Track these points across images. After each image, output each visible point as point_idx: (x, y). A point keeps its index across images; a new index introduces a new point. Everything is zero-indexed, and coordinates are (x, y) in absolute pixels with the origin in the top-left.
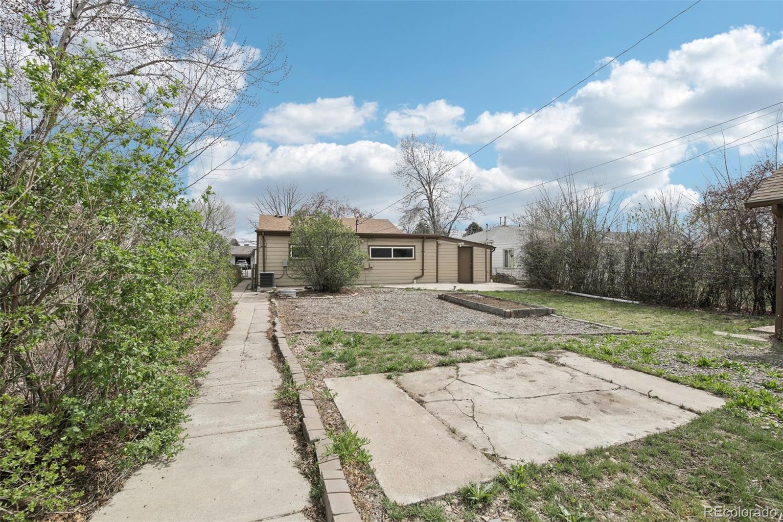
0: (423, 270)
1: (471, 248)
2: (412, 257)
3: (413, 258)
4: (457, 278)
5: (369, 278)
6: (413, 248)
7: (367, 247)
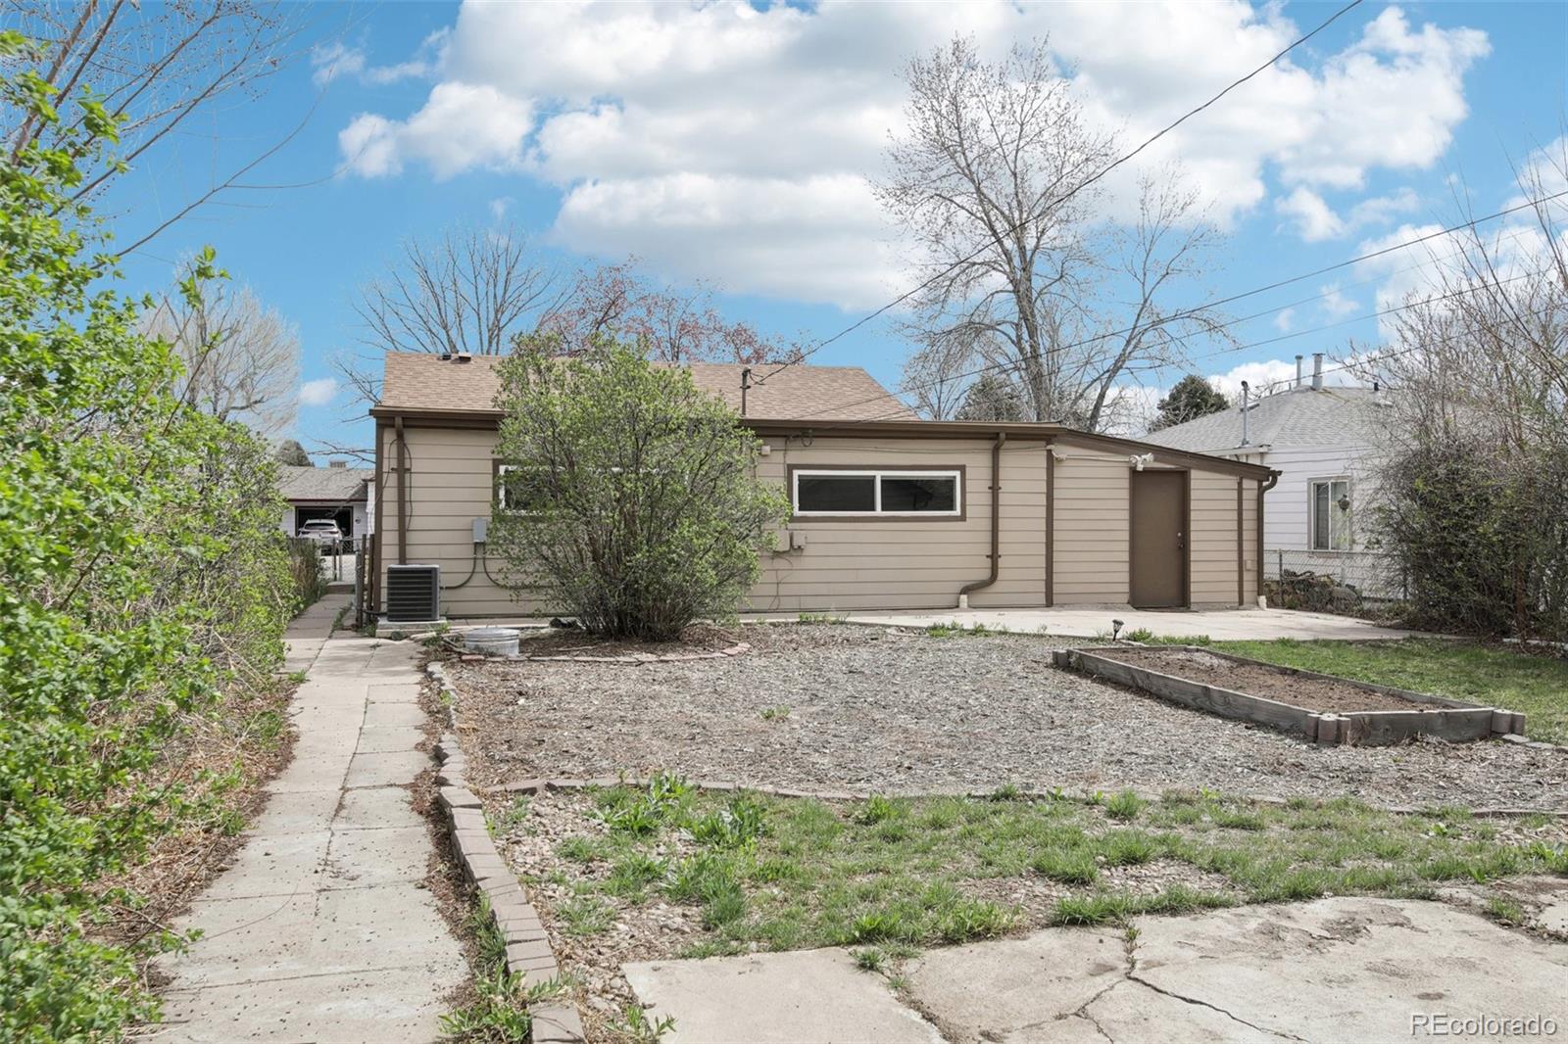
0: (994, 557)
1: (1183, 477)
2: (951, 507)
3: (958, 512)
4: (1126, 588)
5: (795, 589)
6: (957, 474)
7: (781, 471)
